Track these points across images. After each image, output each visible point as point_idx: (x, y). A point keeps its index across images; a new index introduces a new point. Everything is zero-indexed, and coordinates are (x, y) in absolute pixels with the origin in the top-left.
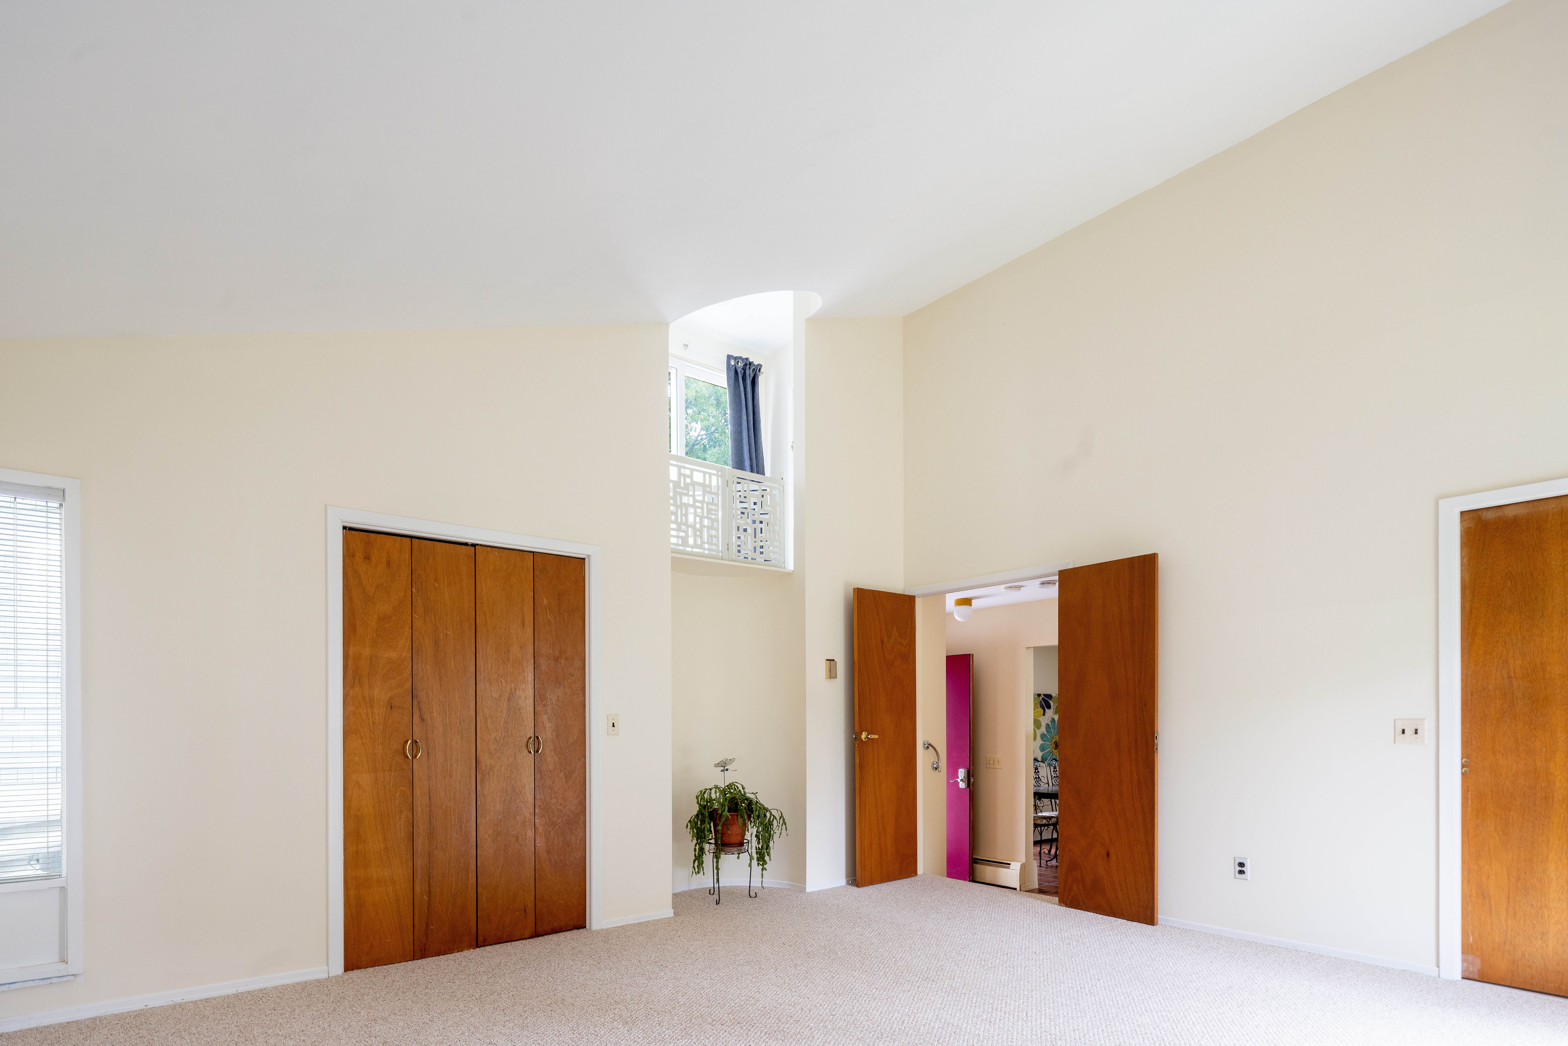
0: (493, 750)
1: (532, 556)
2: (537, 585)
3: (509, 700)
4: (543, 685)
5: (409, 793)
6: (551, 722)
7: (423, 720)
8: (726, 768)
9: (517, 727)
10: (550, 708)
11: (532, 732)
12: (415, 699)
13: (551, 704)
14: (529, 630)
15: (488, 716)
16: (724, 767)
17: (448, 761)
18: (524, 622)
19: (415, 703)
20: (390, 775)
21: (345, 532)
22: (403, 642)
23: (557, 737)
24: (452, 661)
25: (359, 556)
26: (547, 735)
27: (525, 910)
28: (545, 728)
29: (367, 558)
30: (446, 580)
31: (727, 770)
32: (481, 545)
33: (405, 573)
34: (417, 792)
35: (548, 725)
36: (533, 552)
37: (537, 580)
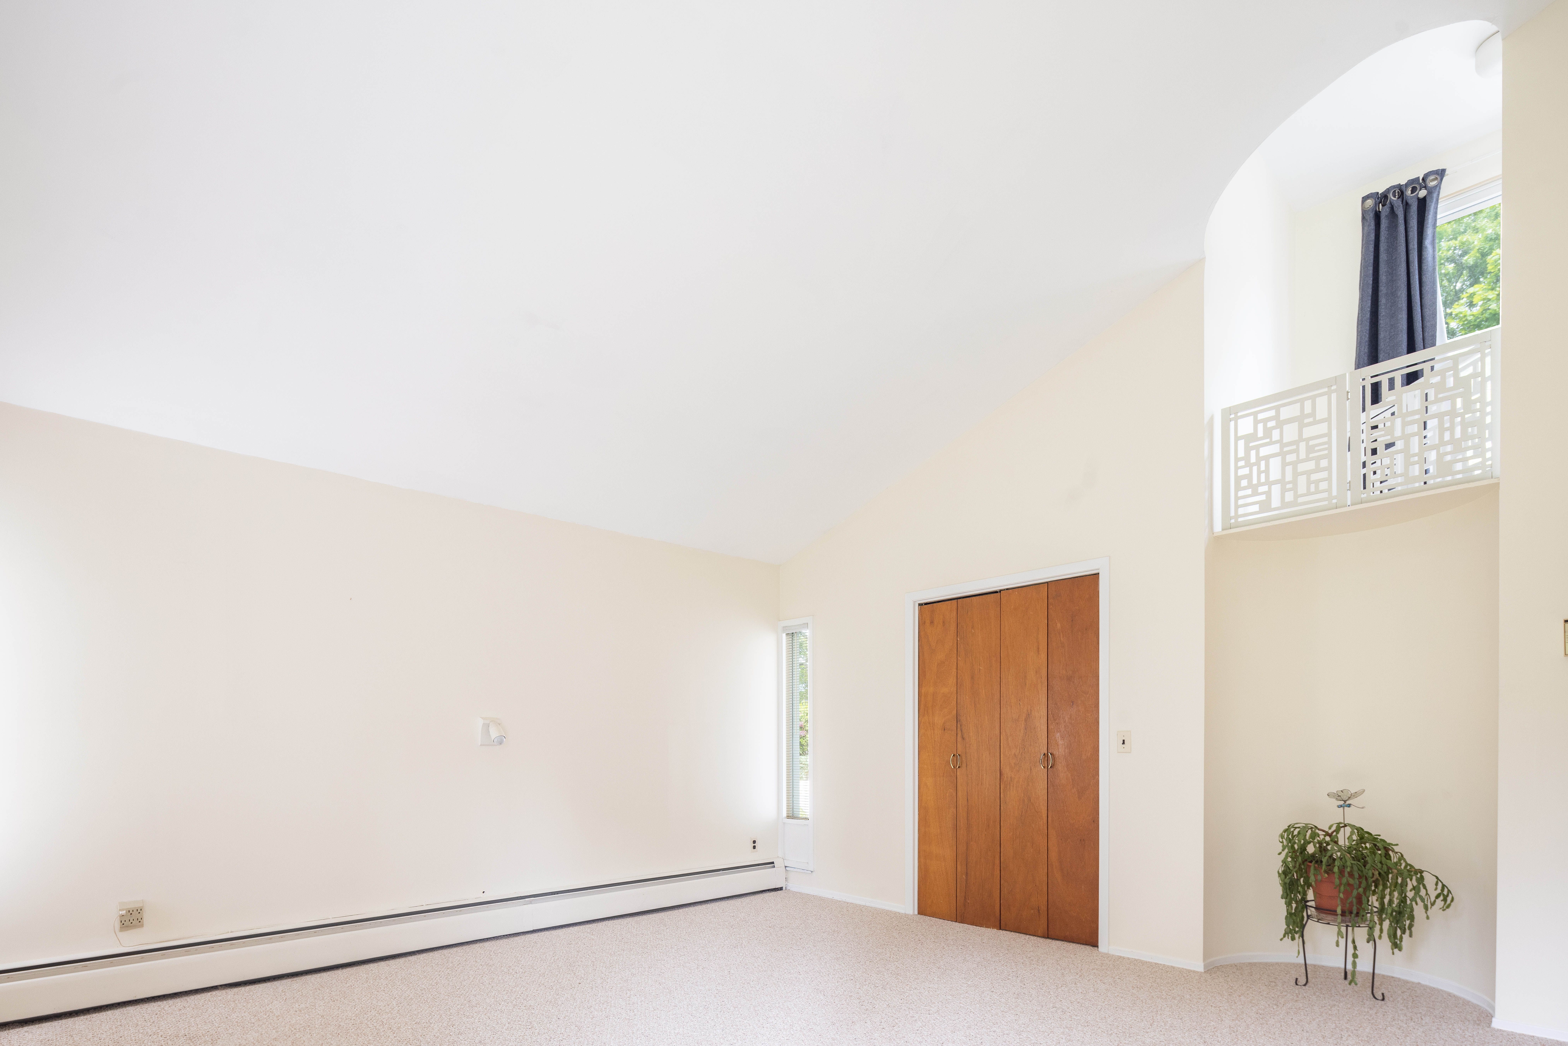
0: (1013, 765)
1: (1046, 586)
2: (1050, 611)
3: (1026, 720)
4: (1056, 704)
5: (954, 794)
6: (1063, 740)
7: (963, 738)
8: (1348, 802)
9: (1032, 744)
10: (1063, 726)
11: (1045, 749)
12: (958, 723)
13: (1064, 722)
14: (1044, 656)
15: (1009, 735)
16: (1345, 801)
17: (980, 772)
18: (1038, 649)
19: (959, 726)
20: (943, 779)
21: (921, 607)
22: (952, 681)
23: (1070, 753)
24: (984, 690)
25: (928, 621)
26: (1060, 751)
27: (1039, 910)
28: (1058, 745)
29: (932, 622)
30: (979, 626)
31: (1349, 806)
32: (1004, 590)
33: (953, 628)
34: (959, 794)
35: (1061, 742)
36: (1047, 583)
37: (1050, 607)
